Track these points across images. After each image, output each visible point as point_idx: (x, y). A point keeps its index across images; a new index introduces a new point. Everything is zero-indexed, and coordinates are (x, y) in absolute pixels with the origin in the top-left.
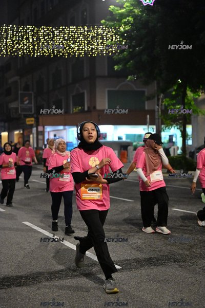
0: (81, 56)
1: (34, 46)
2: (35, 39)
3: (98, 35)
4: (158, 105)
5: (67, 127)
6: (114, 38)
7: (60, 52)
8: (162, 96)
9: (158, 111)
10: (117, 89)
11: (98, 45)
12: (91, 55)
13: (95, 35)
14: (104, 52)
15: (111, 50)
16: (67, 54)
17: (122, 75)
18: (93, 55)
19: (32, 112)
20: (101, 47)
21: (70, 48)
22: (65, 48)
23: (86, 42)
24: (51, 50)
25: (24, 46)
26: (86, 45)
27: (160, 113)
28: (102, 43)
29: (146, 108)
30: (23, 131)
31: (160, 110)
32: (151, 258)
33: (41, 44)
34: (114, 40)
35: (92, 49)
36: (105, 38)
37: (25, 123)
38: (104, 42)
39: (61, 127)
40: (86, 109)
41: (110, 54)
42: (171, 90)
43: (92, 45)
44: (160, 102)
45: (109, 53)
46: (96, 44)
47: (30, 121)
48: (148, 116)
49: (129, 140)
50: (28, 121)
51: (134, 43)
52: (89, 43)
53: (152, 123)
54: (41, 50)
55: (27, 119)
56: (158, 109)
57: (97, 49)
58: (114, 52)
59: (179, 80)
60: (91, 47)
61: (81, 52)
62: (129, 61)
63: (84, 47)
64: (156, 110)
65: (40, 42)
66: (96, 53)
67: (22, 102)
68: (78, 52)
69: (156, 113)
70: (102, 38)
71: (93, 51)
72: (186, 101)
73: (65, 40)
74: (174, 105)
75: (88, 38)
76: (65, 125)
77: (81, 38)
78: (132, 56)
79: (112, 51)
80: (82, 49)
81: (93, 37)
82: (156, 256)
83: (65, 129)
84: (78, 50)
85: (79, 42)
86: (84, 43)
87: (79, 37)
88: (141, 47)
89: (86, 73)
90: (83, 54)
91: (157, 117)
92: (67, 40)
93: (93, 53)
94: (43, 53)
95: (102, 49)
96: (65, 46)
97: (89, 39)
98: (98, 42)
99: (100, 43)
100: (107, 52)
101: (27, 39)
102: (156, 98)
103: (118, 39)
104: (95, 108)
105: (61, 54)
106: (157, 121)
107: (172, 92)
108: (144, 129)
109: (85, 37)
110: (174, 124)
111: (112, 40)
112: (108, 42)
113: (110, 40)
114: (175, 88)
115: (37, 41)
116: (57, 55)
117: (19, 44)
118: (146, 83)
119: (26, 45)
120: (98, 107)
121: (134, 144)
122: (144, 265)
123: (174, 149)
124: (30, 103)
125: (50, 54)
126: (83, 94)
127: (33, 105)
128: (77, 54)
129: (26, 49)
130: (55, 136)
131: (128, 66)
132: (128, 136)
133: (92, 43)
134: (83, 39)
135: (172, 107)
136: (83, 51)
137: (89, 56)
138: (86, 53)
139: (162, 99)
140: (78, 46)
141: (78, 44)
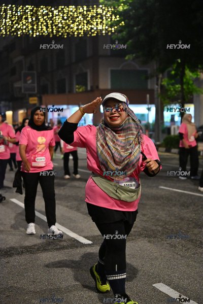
0: (80, 36)
1: (33, 25)
2: (34, 19)
3: (97, 14)
4: (157, 84)
5: (70, 106)
6: (113, 17)
7: (59, 32)
8: (161, 76)
9: (158, 91)
10: (120, 68)
11: (97, 24)
12: (91, 35)
13: (95, 15)
14: (104, 32)
15: (110, 29)
16: (66, 34)
18: (93, 35)
19: (34, 91)
20: (100, 27)
21: (69, 28)
22: (64, 28)
23: (85, 22)
24: (51, 30)
25: (23, 26)
26: (85, 25)
28: (101, 22)
29: (149, 87)
30: (27, 110)
33: (40, 24)
34: (113, 19)
35: (92, 29)
36: (104, 18)
37: (28, 102)
38: (103, 22)
39: (65, 107)
40: (89, 88)
41: (110, 34)
42: (170, 69)
43: (91, 24)
44: (160, 81)
45: (108, 33)
46: (95, 24)
47: (33, 101)
48: (148, 96)
50: (32, 100)
52: (88, 22)
53: (151, 103)
54: (40, 30)
55: (31, 99)
56: (157, 89)
57: (97, 28)
58: (113, 31)
59: (179, 61)
60: (90, 26)
61: (80, 31)
62: (128, 41)
63: (83, 27)
64: (156, 89)
65: (39, 22)
66: (96, 32)
67: (25, 82)
68: (77, 31)
69: (156, 93)
70: (102, 18)
71: (93, 31)
72: (185, 80)
73: (64, 20)
74: (173, 85)
75: (88, 17)
76: (68, 104)
77: (80, 17)
78: (130, 35)
80: (82, 28)
81: (92, 17)
83: (68, 108)
84: (77, 29)
85: (78, 22)
86: (84, 22)
87: (78, 17)
88: (140, 27)
89: (89, 53)
90: (82, 33)
91: (156, 96)
92: (66, 20)
93: (93, 33)
94: (42, 33)
95: (101, 28)
96: (64, 26)
97: (88, 19)
98: (97, 22)
99: (99, 22)
100: (107, 32)
101: (26, 18)
102: (155, 79)
103: (118, 19)
104: (97, 87)
105: (60, 34)
106: (156, 100)
107: (171, 71)
109: (85, 17)
110: (173, 103)
111: (111, 19)
112: (107, 22)
113: (109, 20)
114: (175, 68)
115: (36, 20)
116: (56, 35)
117: (19, 24)
118: (145, 63)
119: (25, 25)
120: (101, 87)
123: (174, 129)
124: (33, 82)
125: (49, 33)
126: (86, 74)
127: (36, 85)
128: (76, 33)
129: (25, 29)
130: (59, 115)
133: (92, 22)
134: (82, 19)
135: (170, 86)
136: (82, 31)
137: (89, 35)
138: (86, 33)
139: (162, 79)
140: (77, 25)
141: (78, 23)
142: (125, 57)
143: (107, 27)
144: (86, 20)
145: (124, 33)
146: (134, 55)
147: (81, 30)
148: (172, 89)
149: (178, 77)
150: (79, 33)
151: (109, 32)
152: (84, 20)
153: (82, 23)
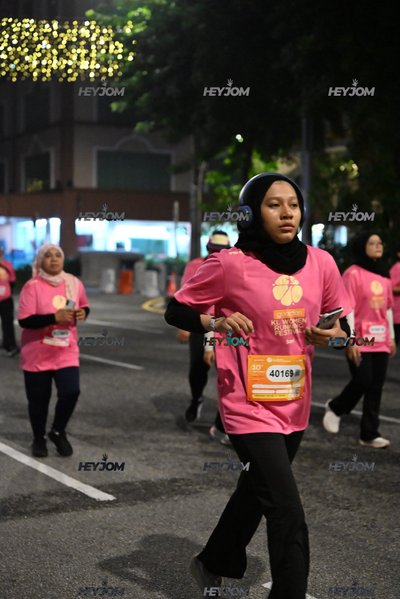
0: (44, 79)
3: (79, 38)
4: (196, 183)
5: (13, 220)
6: (112, 47)
7: (2, 69)
8: (203, 166)
9: (196, 196)
10: (116, 147)
11: (79, 59)
12: (66, 79)
13: (75, 39)
14: (92, 75)
15: (104, 70)
16: (15, 74)
17: (125, 121)
18: (70, 79)
20: (84, 65)
21: (21, 62)
22: (12, 62)
23: (55, 52)
26: (55, 58)
27: (200, 198)
28: (87, 55)
29: (174, 187)
31: (200, 194)
32: (174, 481)
34: (111, 51)
35: (67, 67)
36: (93, 47)
38: (93, 55)
40: (53, 185)
42: (222, 154)
43: (68, 58)
44: (201, 176)
46: (75, 57)
48: (176, 205)
49: (137, 251)
51: (150, 59)
52: (61, 54)
53: (183, 218)
56: (196, 192)
57: (78, 67)
58: (111, 74)
59: (239, 137)
60: (65, 62)
61: (44, 71)
62: (140, 95)
63: (50, 62)
64: (192, 193)
66: (76, 74)
68: (38, 70)
69: (193, 200)
70: (88, 46)
71: (70, 71)
73: (12, 45)
74: (228, 184)
75: (60, 43)
76: (9, 214)
77: (45, 42)
78: (147, 84)
79: (107, 73)
80: (46, 66)
81: (69, 44)
82: (184, 475)
83: (8, 224)
84: (39, 66)
85: (40, 51)
86: (52, 53)
87: (40, 42)
88: (166, 69)
89: (54, 114)
90: (48, 75)
91: (192, 206)
92: (16, 46)
93: (71, 75)
95: (86, 68)
96: (12, 58)
97: (61, 47)
98: (79, 55)
99: (82, 56)
100: (98, 75)
102: (192, 173)
103: (121, 51)
104: (70, 183)
105: (4, 74)
106: (193, 214)
107: (222, 160)
108: (168, 230)
109: (54, 42)
111: (107, 50)
112: (99, 55)
113: (103, 51)
114: (230, 152)
118: (174, 140)
120: (79, 182)
121: (148, 257)
122: (161, 494)
126: (47, 156)
128: (35, 74)
131: (138, 103)
132: (135, 242)
133: (68, 54)
134: (49, 46)
135: (223, 188)
136: (49, 71)
137: (61, 80)
138: (56, 74)
139: (205, 172)
140: (38, 59)
141: (39, 55)
142: (134, 126)
143: (98, 66)
144: (57, 49)
145: (134, 79)
146: (152, 123)
147: (46, 68)
148: (225, 193)
149: (239, 171)
150: (42, 75)
151: (101, 75)
152: (52, 48)
153: (49, 55)
